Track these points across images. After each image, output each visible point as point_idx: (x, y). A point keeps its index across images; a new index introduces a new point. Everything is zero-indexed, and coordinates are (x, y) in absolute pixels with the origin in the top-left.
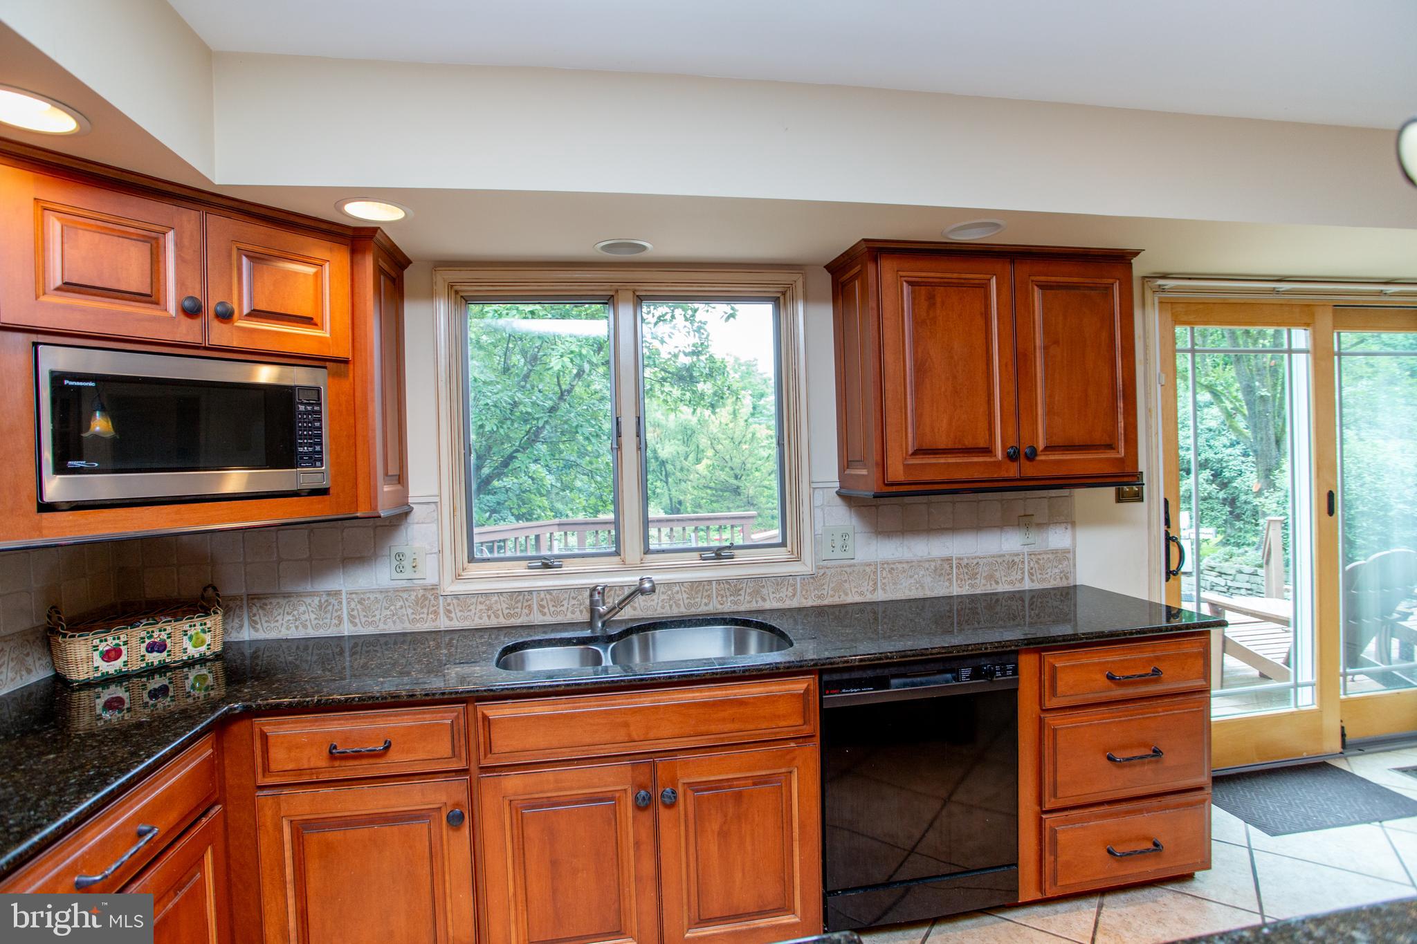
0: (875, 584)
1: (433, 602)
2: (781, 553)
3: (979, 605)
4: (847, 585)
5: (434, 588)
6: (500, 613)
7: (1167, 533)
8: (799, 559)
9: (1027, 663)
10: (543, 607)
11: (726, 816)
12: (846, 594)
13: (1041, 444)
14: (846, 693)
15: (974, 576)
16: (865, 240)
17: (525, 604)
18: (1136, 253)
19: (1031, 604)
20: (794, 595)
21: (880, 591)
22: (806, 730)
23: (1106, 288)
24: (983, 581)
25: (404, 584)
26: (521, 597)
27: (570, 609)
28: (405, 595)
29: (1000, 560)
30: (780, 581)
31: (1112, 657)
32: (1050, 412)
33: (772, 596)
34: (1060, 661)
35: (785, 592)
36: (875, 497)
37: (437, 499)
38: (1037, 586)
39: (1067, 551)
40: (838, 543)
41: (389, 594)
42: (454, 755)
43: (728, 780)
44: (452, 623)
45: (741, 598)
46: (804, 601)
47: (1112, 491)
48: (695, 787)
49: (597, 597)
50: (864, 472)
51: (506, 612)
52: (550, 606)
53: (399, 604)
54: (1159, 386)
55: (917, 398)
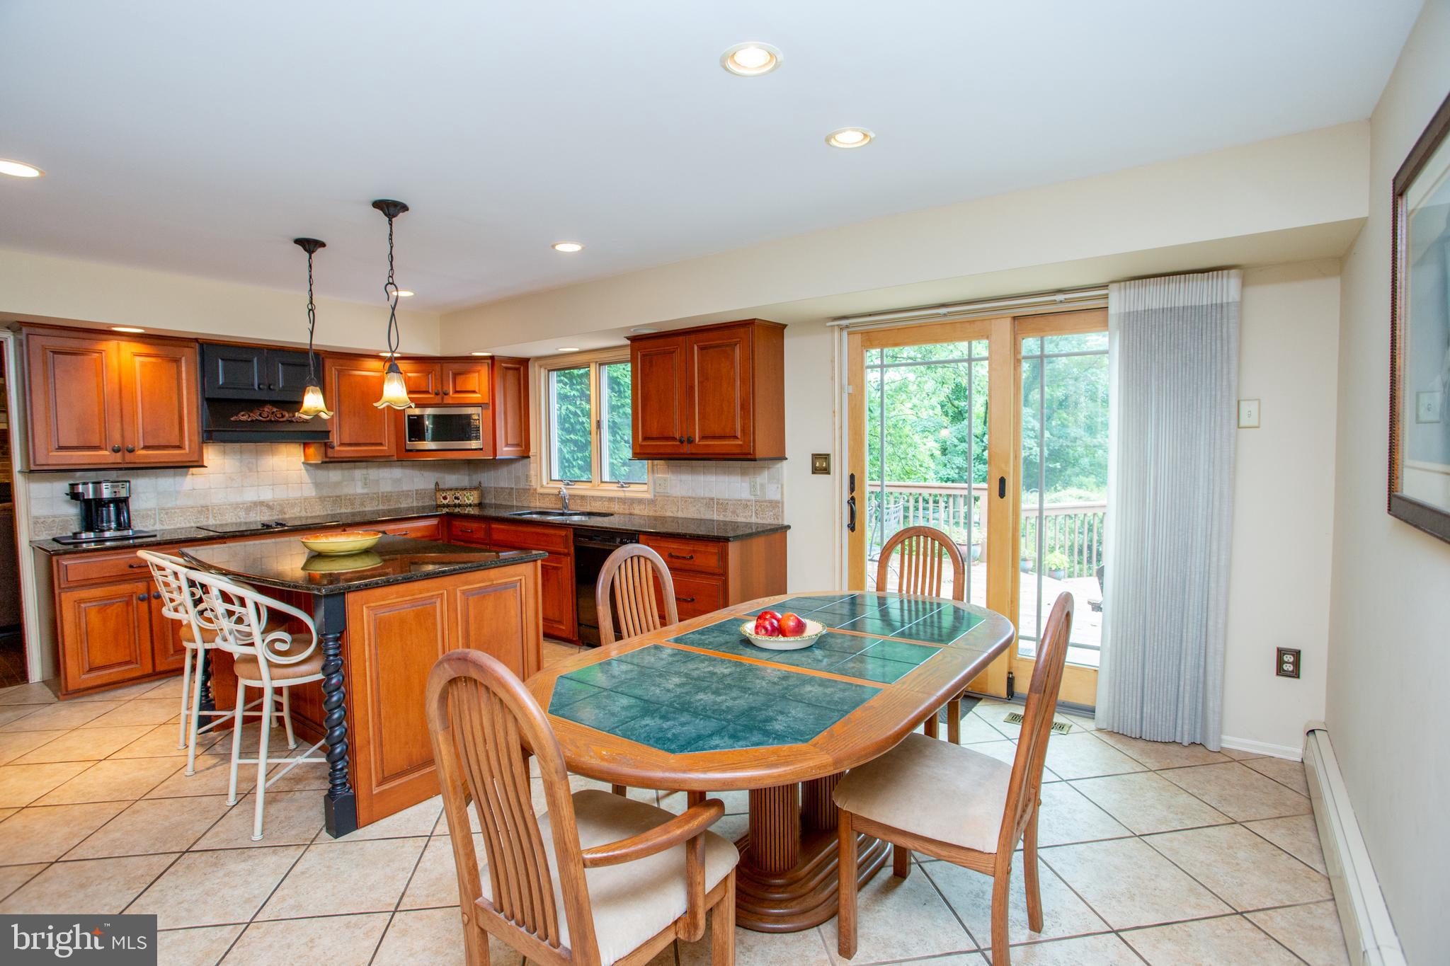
0: (678, 508)
2: (645, 488)
4: (666, 507)
7: (852, 498)
8: (649, 491)
12: (666, 511)
13: (698, 435)
15: (725, 510)
16: (628, 337)
20: (645, 508)
21: (680, 512)
22: (566, 551)
23: (736, 344)
24: (730, 514)
25: (528, 487)
29: (739, 503)
30: (640, 501)
34: (651, 543)
35: (642, 506)
37: (535, 453)
38: (760, 521)
39: (777, 502)
40: (663, 484)
44: (540, 504)
46: (650, 512)
54: (845, 394)
55: (644, 412)
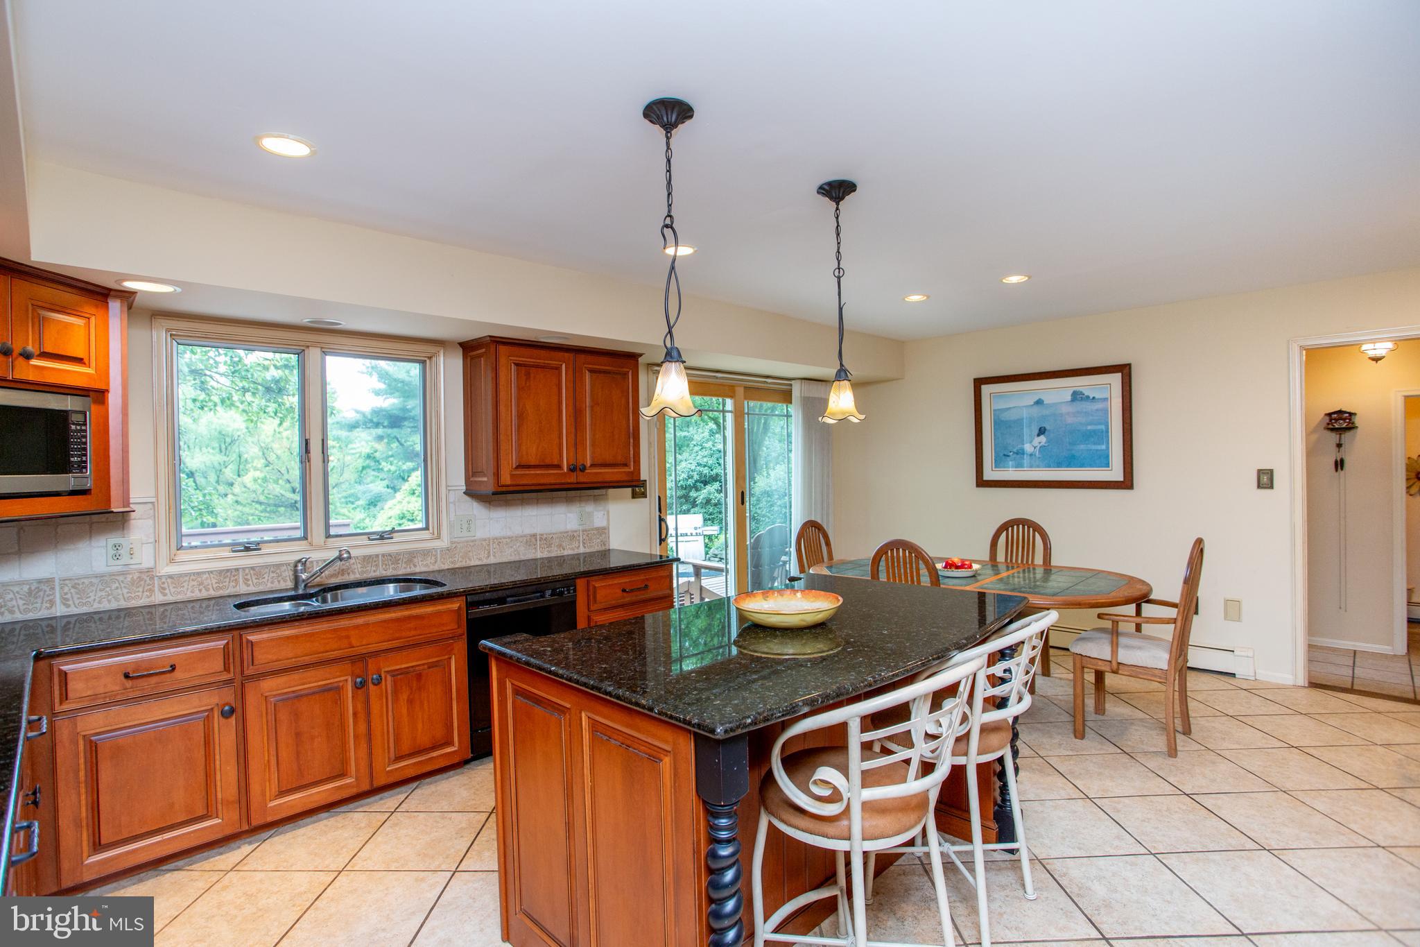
0: (489, 552)
1: (148, 582)
2: (425, 535)
3: (553, 564)
4: (471, 554)
5: (149, 570)
6: (210, 587)
7: (660, 516)
8: (439, 537)
9: (581, 584)
10: (247, 580)
11: (411, 689)
12: (470, 560)
13: (588, 463)
14: (482, 608)
15: (550, 546)
16: (490, 336)
17: (232, 579)
18: (641, 355)
19: (584, 561)
20: (436, 562)
21: (492, 557)
22: (460, 631)
23: (625, 374)
24: (556, 549)
25: (120, 568)
26: (229, 574)
27: (270, 580)
28: (121, 578)
29: (565, 535)
30: (426, 553)
31: (624, 580)
32: (593, 445)
33: (420, 563)
34: (598, 583)
35: (430, 560)
36: (493, 494)
37: (153, 500)
38: (588, 550)
39: (604, 528)
40: (465, 526)
41: (106, 578)
42: (225, 670)
43: (412, 667)
44: (166, 598)
45: (400, 565)
46: (443, 566)
47: (629, 490)
48: (393, 674)
49: (300, 567)
50: (485, 479)
51: (215, 586)
52: (253, 579)
53: (114, 586)
54: (656, 430)
55: (518, 434)
